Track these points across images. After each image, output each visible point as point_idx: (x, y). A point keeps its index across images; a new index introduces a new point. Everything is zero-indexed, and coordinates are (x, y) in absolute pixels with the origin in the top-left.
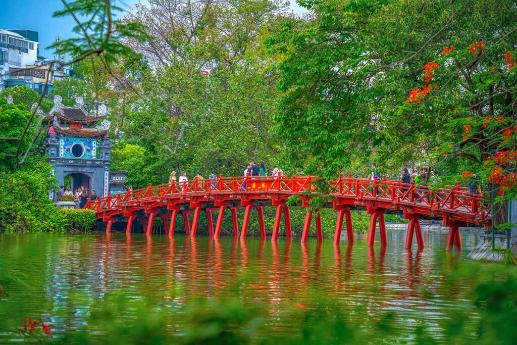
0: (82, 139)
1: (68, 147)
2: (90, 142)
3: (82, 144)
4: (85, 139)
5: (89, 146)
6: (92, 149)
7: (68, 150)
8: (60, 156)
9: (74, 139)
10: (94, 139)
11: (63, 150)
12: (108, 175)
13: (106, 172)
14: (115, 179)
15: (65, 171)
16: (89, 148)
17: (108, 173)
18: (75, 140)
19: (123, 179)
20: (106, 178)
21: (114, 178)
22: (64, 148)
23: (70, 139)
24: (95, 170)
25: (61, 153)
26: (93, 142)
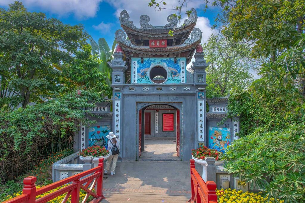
0: (165, 59)
1: (144, 70)
2: (176, 62)
3: (164, 65)
4: (168, 59)
5: (175, 68)
6: (179, 72)
7: (144, 74)
8: (133, 82)
9: (152, 59)
10: (182, 58)
11: (136, 74)
12: (203, 105)
13: (200, 102)
14: (215, 110)
15: (137, 103)
16: (174, 70)
17: (203, 102)
18: (155, 61)
19: (224, 109)
20: (201, 110)
21: (213, 109)
22: (138, 72)
23: (146, 59)
24: (184, 99)
25: (133, 79)
26: (181, 62)
